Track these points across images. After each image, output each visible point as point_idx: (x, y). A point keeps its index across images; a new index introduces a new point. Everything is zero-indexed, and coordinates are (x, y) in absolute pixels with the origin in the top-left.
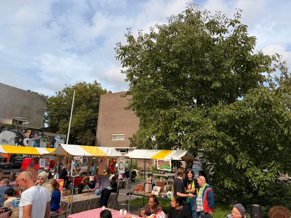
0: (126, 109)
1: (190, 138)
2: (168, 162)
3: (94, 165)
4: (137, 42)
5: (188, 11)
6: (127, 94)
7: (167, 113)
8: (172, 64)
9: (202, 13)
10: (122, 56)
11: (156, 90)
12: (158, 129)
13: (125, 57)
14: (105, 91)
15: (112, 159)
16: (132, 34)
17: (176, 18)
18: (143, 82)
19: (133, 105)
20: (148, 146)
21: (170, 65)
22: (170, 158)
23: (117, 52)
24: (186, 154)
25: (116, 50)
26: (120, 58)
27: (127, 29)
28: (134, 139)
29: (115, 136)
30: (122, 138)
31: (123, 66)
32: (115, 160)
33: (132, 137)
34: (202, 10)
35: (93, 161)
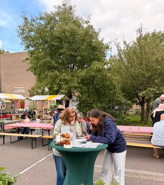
0: (27, 70)
1: (65, 88)
2: (54, 101)
3: (14, 104)
4: (30, 22)
5: (64, 5)
6: (26, 60)
7: (52, 74)
8: (55, 43)
9: (73, 7)
10: (21, 35)
11: (45, 60)
12: (48, 83)
13: (23, 36)
14: (3, 51)
15: (22, 100)
16: (26, 16)
17: (57, 8)
18: (37, 54)
19: (31, 68)
20: (43, 93)
21: (53, 43)
22: (55, 99)
23: (18, 32)
24: (64, 97)
25: (17, 31)
26: (20, 36)
27: (23, 12)
28: (32, 91)
29: (17, 89)
30: (22, 90)
31: (23, 41)
32: (24, 101)
33: (31, 89)
34: (73, 5)
35: (13, 102)
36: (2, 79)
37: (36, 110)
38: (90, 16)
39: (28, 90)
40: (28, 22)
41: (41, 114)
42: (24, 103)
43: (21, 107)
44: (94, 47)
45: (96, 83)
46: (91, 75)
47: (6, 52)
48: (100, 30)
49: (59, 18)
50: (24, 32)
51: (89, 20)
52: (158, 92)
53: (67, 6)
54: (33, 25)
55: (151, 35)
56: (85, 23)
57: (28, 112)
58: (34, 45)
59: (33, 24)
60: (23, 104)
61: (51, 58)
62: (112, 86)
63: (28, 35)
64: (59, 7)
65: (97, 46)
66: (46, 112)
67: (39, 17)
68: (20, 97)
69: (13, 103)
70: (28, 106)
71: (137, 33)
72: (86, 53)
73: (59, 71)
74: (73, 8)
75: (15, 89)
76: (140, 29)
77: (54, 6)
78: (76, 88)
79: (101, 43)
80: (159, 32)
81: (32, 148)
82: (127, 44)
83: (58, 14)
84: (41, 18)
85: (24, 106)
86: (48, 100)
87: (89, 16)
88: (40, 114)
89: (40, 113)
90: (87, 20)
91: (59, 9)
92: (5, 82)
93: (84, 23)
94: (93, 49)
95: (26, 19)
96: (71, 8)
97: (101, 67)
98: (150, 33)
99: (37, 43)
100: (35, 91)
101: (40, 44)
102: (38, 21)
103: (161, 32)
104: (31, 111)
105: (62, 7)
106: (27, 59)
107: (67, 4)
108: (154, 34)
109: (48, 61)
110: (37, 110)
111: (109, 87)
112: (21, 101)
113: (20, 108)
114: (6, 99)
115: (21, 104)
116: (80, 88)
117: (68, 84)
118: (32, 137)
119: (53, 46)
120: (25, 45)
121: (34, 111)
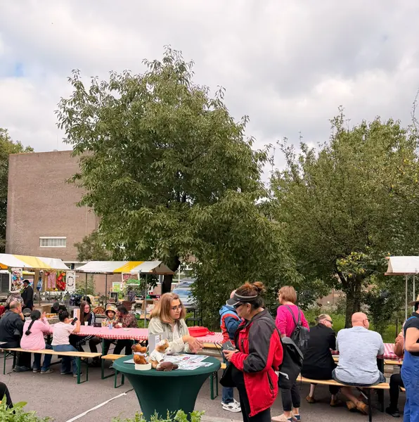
1: (163, 246)
2: (136, 275)
3: (42, 280)
4: (89, 94)
5: (166, 60)
6: (74, 178)
7: (136, 215)
8: (142, 144)
10: (67, 123)
13: (71, 124)
14: (19, 147)
15: (60, 272)
16: (79, 79)
17: (150, 65)
18: (102, 166)
21: (139, 145)
22: (138, 271)
23: (59, 117)
24: (159, 266)
25: (57, 114)
26: (64, 126)
27: (73, 70)
28: (85, 247)
29: (47, 239)
30: (61, 245)
31: (69, 137)
32: (64, 274)
33: (82, 242)
34: (187, 61)
35: (41, 275)
36: (12, 214)
37: (92, 294)
38: (223, 90)
39: (75, 245)
40: (83, 94)
41: (104, 304)
42: (65, 279)
43: (58, 286)
44: (230, 158)
45: (233, 236)
46: (221, 219)
47: (24, 149)
48: (247, 120)
49: (155, 90)
50: (74, 116)
51: (221, 100)
52: (374, 262)
53: (173, 62)
54: (94, 100)
55: (368, 128)
56: (212, 104)
57: (73, 298)
58: (95, 145)
59: (94, 98)
60: (62, 280)
61: (134, 177)
62: (270, 246)
63: (83, 123)
64: (157, 64)
65: (236, 156)
66: (116, 301)
67: (108, 82)
68: (57, 264)
69: (40, 279)
70: (74, 286)
71: (333, 127)
72: (212, 170)
73: (151, 207)
74: (187, 67)
75: (43, 239)
76: (339, 119)
77: (145, 61)
78: (187, 246)
79: (245, 150)
80: (389, 123)
81: (79, 383)
82: (309, 150)
83: (153, 79)
84: (114, 86)
85: (64, 284)
86: (120, 273)
87: (220, 91)
88: (101, 305)
89: (102, 303)
90: (215, 99)
91: (155, 67)
92: (18, 223)
93: (209, 104)
94: (228, 164)
95: (79, 86)
96: (182, 68)
97: (244, 204)
98: (367, 124)
99: (101, 141)
100: (92, 248)
101: (110, 144)
102: (107, 91)
103: (392, 123)
104: (80, 298)
105: (163, 64)
106: (78, 176)
107: (175, 58)
108: (376, 127)
109: (126, 185)
110: (94, 296)
111: (263, 247)
112: (59, 275)
113: (56, 289)
114: (23, 269)
115: (58, 280)
116: (198, 247)
117: (169, 236)
118: (80, 357)
119: (139, 150)
120: (75, 144)
121: (88, 297)
